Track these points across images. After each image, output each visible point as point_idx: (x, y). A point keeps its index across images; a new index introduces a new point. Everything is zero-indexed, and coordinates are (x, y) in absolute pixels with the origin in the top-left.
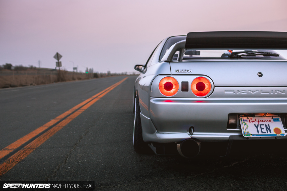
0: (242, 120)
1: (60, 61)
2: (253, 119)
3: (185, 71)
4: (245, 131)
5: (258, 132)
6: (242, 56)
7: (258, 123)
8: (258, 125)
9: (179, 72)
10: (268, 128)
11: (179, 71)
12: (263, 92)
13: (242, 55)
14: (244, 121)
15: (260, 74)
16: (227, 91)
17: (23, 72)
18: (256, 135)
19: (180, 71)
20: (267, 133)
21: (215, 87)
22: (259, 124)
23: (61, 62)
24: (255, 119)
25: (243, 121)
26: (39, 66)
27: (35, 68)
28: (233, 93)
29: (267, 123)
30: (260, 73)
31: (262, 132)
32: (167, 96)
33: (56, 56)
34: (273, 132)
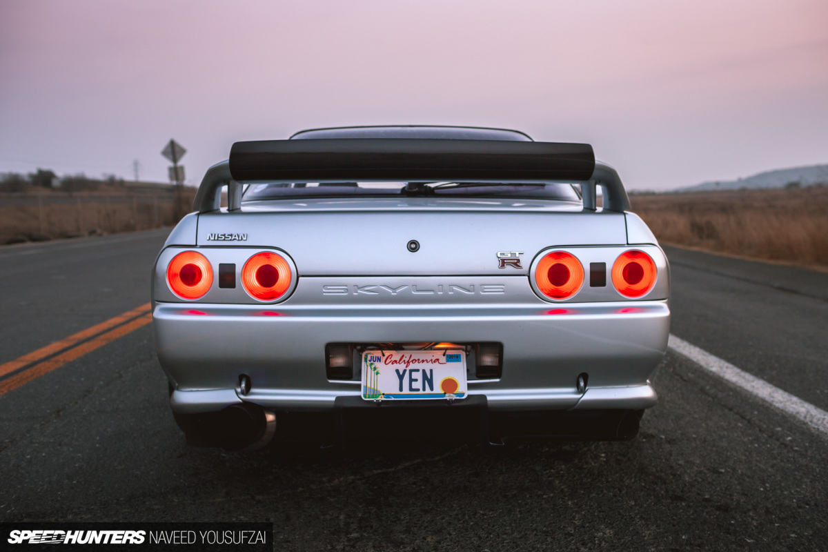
0: (369, 358)
1: (180, 163)
2: (396, 355)
3: (230, 237)
4: (369, 385)
5: (401, 389)
6: (436, 191)
7: (407, 367)
8: (405, 371)
9: (214, 240)
10: (428, 379)
11: (216, 238)
12: (418, 291)
13: (437, 188)
14: (372, 362)
15: (413, 246)
16: (329, 287)
17: (85, 193)
18: (395, 396)
19: (218, 237)
20: (421, 392)
21: (300, 278)
22: (408, 369)
23: (182, 168)
24: (402, 355)
25: (370, 361)
26: (137, 176)
27: (122, 184)
28: (343, 292)
29: (427, 367)
30: (413, 242)
31: (411, 389)
32: (187, 297)
33: (170, 150)
34: (438, 389)
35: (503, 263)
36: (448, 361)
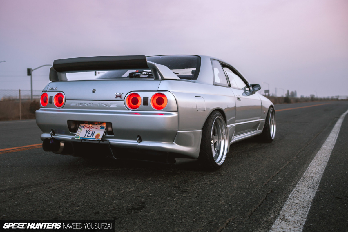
2: (88, 126)
3: (53, 89)
4: (78, 134)
5: (85, 136)
9: (50, 89)
10: (93, 134)
14: (81, 127)
15: (94, 91)
16: (72, 104)
18: (83, 138)
21: (66, 101)
22: (89, 130)
29: (95, 130)
31: (88, 136)
32: (44, 106)
34: (94, 137)
35: (117, 96)
36: (101, 128)
